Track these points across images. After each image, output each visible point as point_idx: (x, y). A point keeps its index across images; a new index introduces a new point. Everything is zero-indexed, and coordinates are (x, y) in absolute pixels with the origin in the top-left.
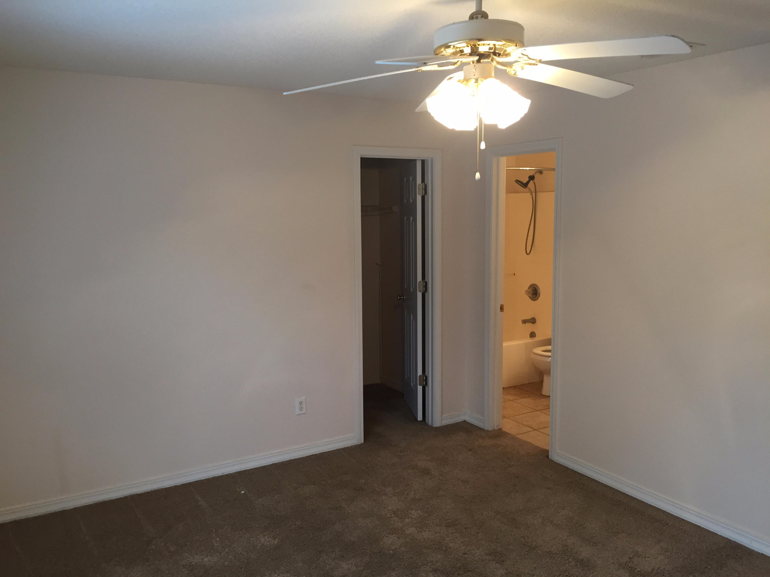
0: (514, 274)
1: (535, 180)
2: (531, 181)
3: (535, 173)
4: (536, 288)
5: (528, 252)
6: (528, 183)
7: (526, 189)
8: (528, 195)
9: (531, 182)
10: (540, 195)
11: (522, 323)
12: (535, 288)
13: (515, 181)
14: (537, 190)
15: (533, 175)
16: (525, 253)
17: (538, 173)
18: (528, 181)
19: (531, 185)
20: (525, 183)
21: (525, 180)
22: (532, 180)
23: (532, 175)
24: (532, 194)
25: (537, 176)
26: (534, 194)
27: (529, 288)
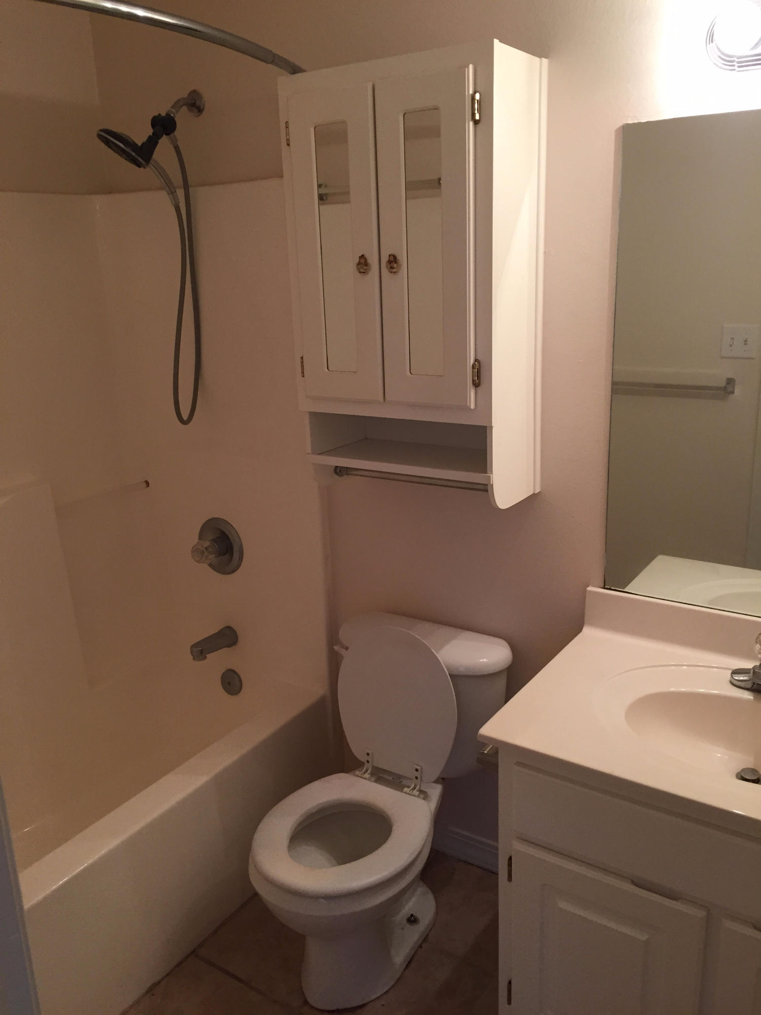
0: (145, 485)
1: (176, 133)
2: (164, 137)
3: (173, 107)
4: (224, 529)
5: (185, 416)
6: (152, 142)
7: (148, 169)
8: (163, 197)
9: (164, 141)
10: (203, 196)
11: (194, 659)
12: (221, 530)
13: (99, 136)
14: (190, 179)
15: (167, 114)
16: (176, 419)
17: (185, 108)
18: (150, 137)
19: (164, 150)
20: (140, 144)
21: (140, 134)
22: (167, 134)
23: (163, 114)
24: (172, 193)
25: (183, 118)
26: (180, 194)
27: (201, 536)
